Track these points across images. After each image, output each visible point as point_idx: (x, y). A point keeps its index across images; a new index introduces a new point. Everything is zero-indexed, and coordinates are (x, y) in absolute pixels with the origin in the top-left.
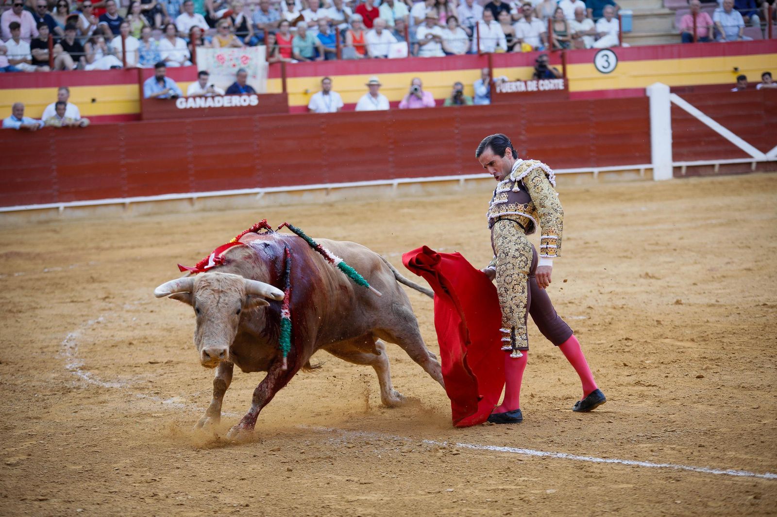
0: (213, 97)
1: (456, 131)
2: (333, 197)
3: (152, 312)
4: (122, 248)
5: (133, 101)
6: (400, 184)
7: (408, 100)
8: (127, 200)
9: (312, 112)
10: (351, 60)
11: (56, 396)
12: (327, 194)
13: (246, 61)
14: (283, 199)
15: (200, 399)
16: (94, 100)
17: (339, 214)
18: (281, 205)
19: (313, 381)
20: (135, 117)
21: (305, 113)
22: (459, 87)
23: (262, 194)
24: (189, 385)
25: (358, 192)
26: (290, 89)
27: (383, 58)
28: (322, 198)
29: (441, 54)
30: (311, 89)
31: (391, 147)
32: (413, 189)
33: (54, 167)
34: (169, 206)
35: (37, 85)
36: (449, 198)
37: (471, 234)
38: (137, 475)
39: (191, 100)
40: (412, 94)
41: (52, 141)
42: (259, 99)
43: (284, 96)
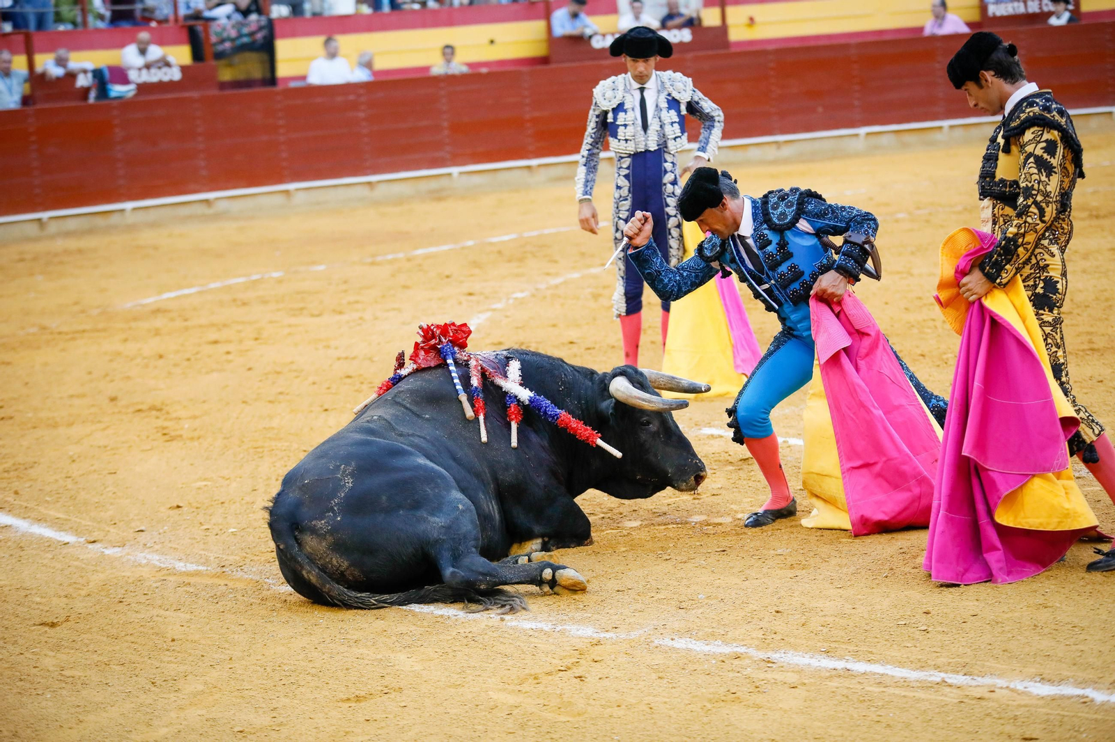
1: (938, 66)
2: (785, 152)
5: (540, 41)
6: (868, 134)
8: (534, 162)
12: (778, 149)
16: (492, 42)
20: (544, 60)
21: (749, 49)
25: (817, 145)
26: (730, 21)
28: (771, 153)
30: (758, 18)
31: (857, 87)
32: (884, 140)
33: (445, 124)
39: (609, 37)
41: (443, 93)
42: (693, 34)
43: (723, 29)
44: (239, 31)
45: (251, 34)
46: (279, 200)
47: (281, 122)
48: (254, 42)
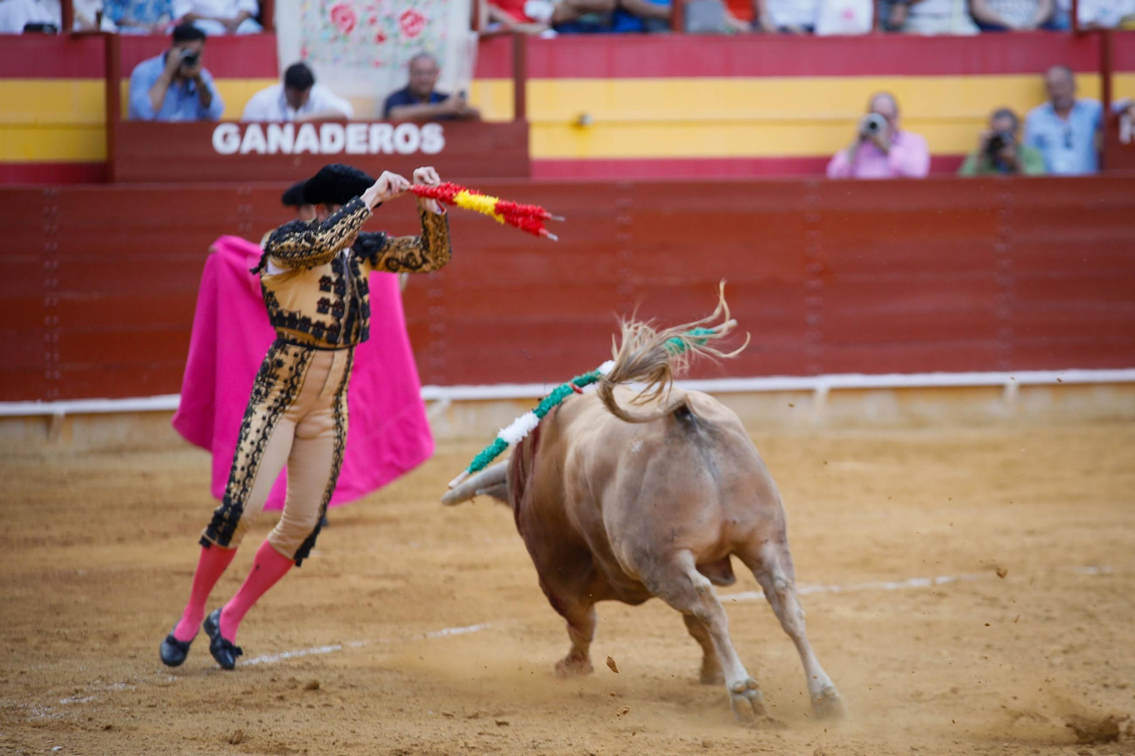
1: (1000, 247)
3: (108, 728)
4: (37, 542)
6: (834, 391)
7: (855, 157)
8: (60, 408)
10: (711, 37)
13: (415, 28)
22: (1005, 124)
23: (445, 403)
26: (534, 112)
27: (800, 32)
29: (966, 28)
30: (595, 114)
31: (815, 283)
32: (871, 407)
36: (973, 435)
37: (1029, 541)
40: (864, 138)
42: (446, 135)
43: (519, 127)
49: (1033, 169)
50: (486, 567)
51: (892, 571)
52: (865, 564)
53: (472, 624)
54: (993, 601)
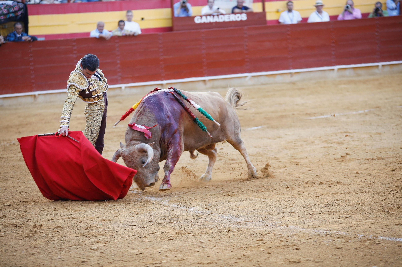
0: (218, 15)
1: (376, 34)
2: (296, 78)
5: (168, 19)
6: (339, 69)
7: (344, 15)
8: (165, 82)
9: (282, 24)
11: (121, 206)
12: (292, 76)
14: (263, 80)
15: (212, 208)
16: (143, 19)
17: (300, 89)
18: (262, 84)
19: (283, 196)
20: (170, 29)
21: (278, 24)
22: (379, 5)
23: (250, 77)
24: (204, 199)
25: (312, 75)
26: (267, 10)
28: (288, 79)
30: (281, 9)
31: (333, 45)
32: (348, 72)
33: (118, 62)
34: (190, 85)
35: (107, 10)
36: (371, 77)
37: (386, 101)
38: (172, 256)
39: (204, 17)
40: (346, 10)
41: (117, 45)
42: (247, 16)
43: (263, 14)
44: (8, 10)
45: (15, 12)
46: (30, 100)
47: (32, 59)
48: (16, 16)
49: (386, 15)
50: (261, 113)
51: (355, 109)
52: (348, 108)
53: (259, 126)
54: (378, 115)
